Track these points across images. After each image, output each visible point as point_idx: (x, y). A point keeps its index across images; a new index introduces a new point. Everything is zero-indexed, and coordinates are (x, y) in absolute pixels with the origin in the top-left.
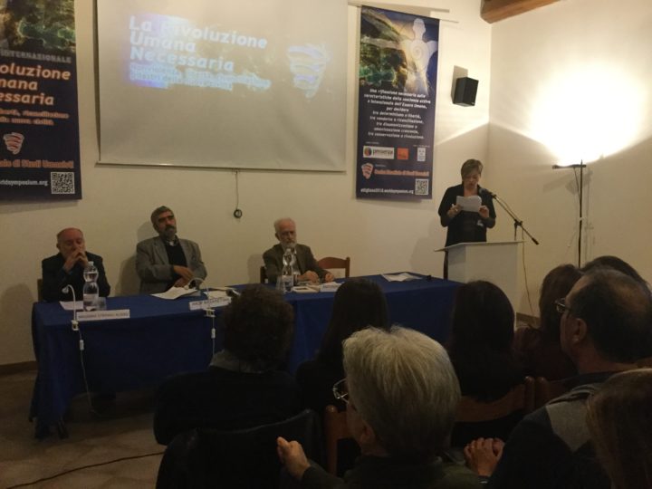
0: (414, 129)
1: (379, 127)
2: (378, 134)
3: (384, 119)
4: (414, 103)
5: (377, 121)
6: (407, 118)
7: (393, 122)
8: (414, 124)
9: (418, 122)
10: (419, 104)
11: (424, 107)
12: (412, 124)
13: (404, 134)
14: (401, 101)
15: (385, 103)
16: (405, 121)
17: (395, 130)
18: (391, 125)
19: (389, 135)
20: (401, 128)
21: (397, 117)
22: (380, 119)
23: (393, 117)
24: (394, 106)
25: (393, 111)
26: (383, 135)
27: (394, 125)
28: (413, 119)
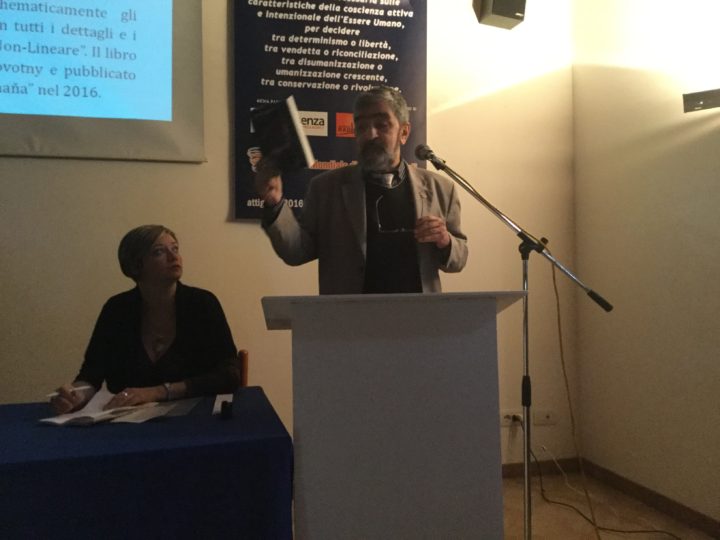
0: (375, 72)
1: (289, 67)
2: (286, 84)
3: (301, 51)
4: (372, 17)
5: (280, 54)
6: (356, 49)
7: (322, 57)
8: (376, 62)
9: (384, 56)
10: (385, 18)
11: (399, 24)
12: (370, 61)
13: (351, 82)
14: (342, 13)
15: (300, 17)
16: (351, 54)
17: (329, 75)
18: (320, 63)
19: (314, 86)
20: (343, 71)
21: (331, 47)
22: (289, 50)
23: (322, 47)
24: (322, 24)
25: (319, 34)
26: (300, 85)
27: (326, 64)
28: (370, 50)
